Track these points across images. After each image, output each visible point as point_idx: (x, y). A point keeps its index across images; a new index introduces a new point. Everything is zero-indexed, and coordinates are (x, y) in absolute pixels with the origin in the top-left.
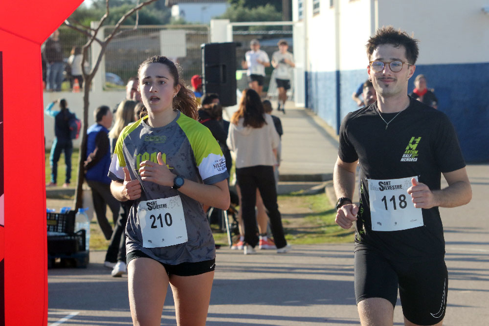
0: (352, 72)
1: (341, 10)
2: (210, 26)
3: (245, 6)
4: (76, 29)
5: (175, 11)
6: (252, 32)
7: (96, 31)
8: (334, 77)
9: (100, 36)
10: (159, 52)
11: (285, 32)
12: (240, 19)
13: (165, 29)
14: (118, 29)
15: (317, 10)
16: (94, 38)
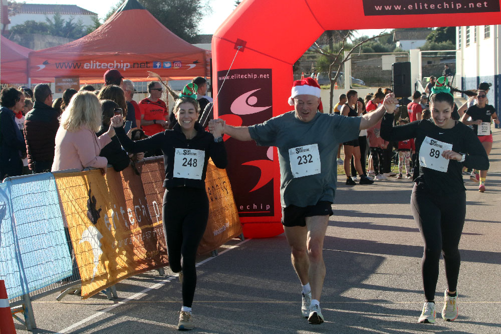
0: (486, 77)
2: (409, 52)
8: (476, 80)
10: (380, 68)
11: (452, 56)
15: (468, 44)
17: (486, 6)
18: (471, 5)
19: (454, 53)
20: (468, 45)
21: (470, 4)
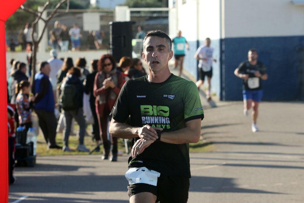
2: (115, 10)
4: (28, 11)
5: (93, 1)
6: (143, 15)
7: (41, 13)
9: (44, 16)
12: (135, 6)
13: (86, 12)
14: (55, 12)
16: (40, 18)
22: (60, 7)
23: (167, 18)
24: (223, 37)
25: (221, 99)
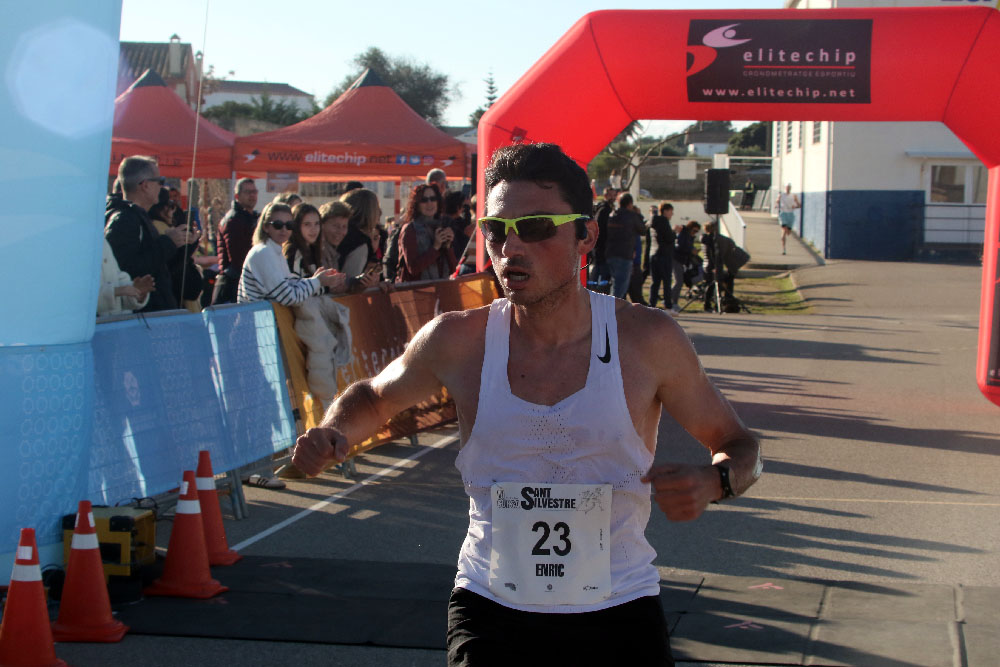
1: (807, 150)
2: (714, 157)
3: (739, 145)
5: (691, 148)
6: (744, 164)
9: (636, 161)
10: (676, 176)
11: (767, 165)
12: (736, 154)
13: (682, 159)
15: (789, 150)
16: (630, 163)
17: (852, 95)
18: (833, 93)
19: (770, 162)
20: (789, 152)
21: (831, 92)
22: (652, 154)
23: (770, 168)
24: (830, 189)
25: (826, 257)
